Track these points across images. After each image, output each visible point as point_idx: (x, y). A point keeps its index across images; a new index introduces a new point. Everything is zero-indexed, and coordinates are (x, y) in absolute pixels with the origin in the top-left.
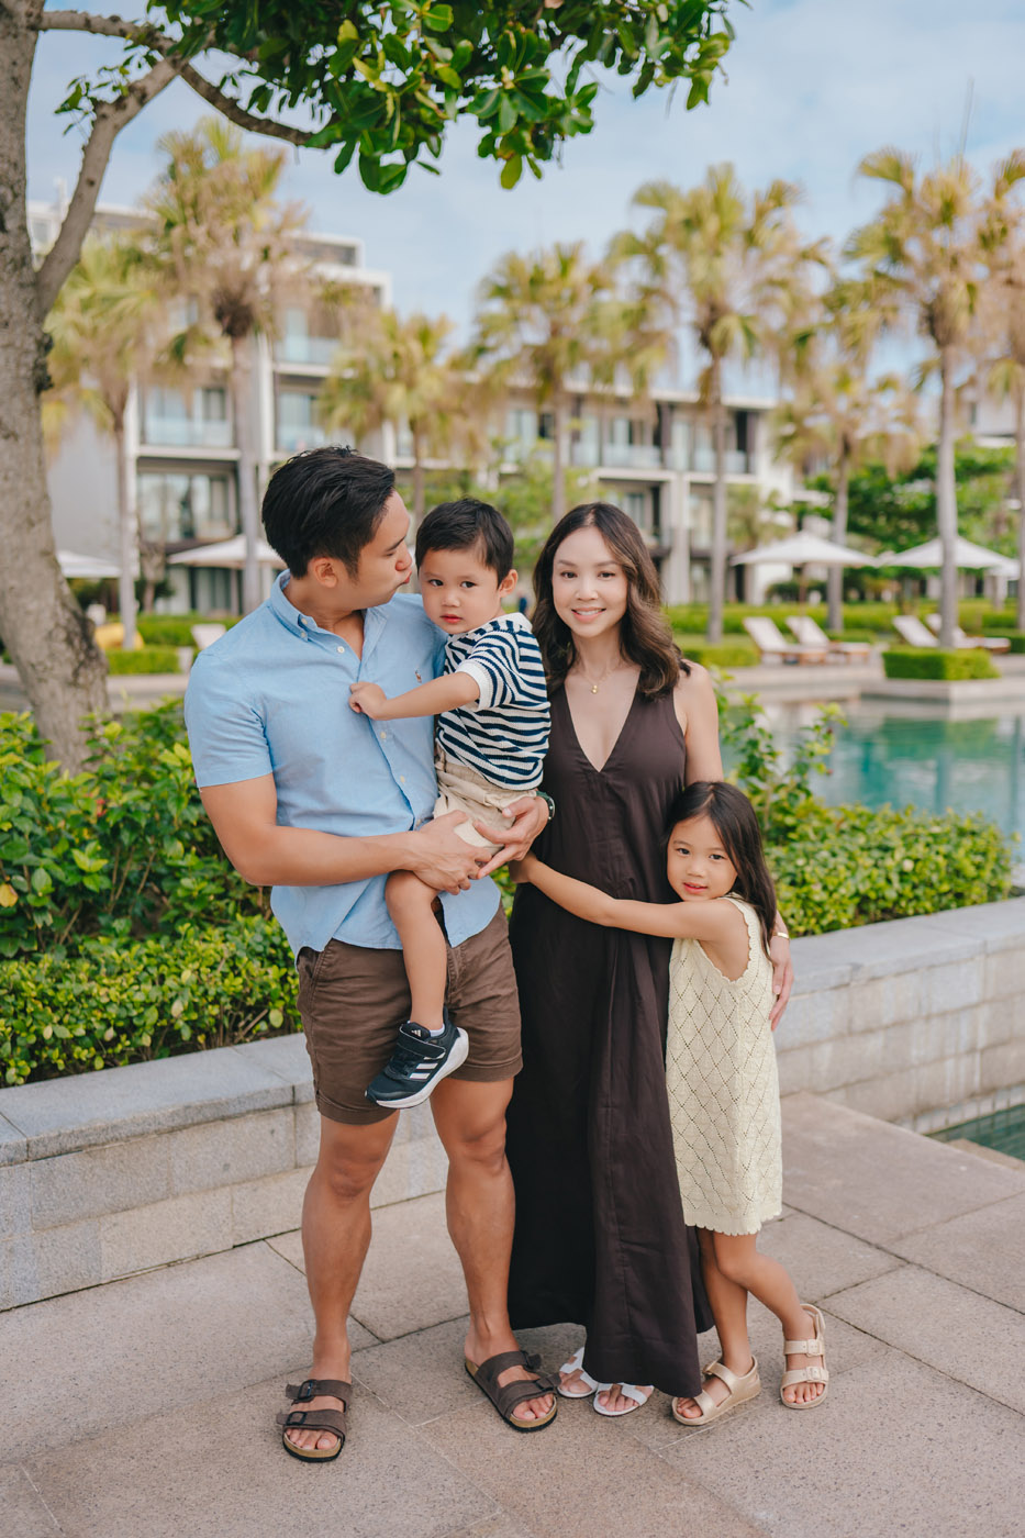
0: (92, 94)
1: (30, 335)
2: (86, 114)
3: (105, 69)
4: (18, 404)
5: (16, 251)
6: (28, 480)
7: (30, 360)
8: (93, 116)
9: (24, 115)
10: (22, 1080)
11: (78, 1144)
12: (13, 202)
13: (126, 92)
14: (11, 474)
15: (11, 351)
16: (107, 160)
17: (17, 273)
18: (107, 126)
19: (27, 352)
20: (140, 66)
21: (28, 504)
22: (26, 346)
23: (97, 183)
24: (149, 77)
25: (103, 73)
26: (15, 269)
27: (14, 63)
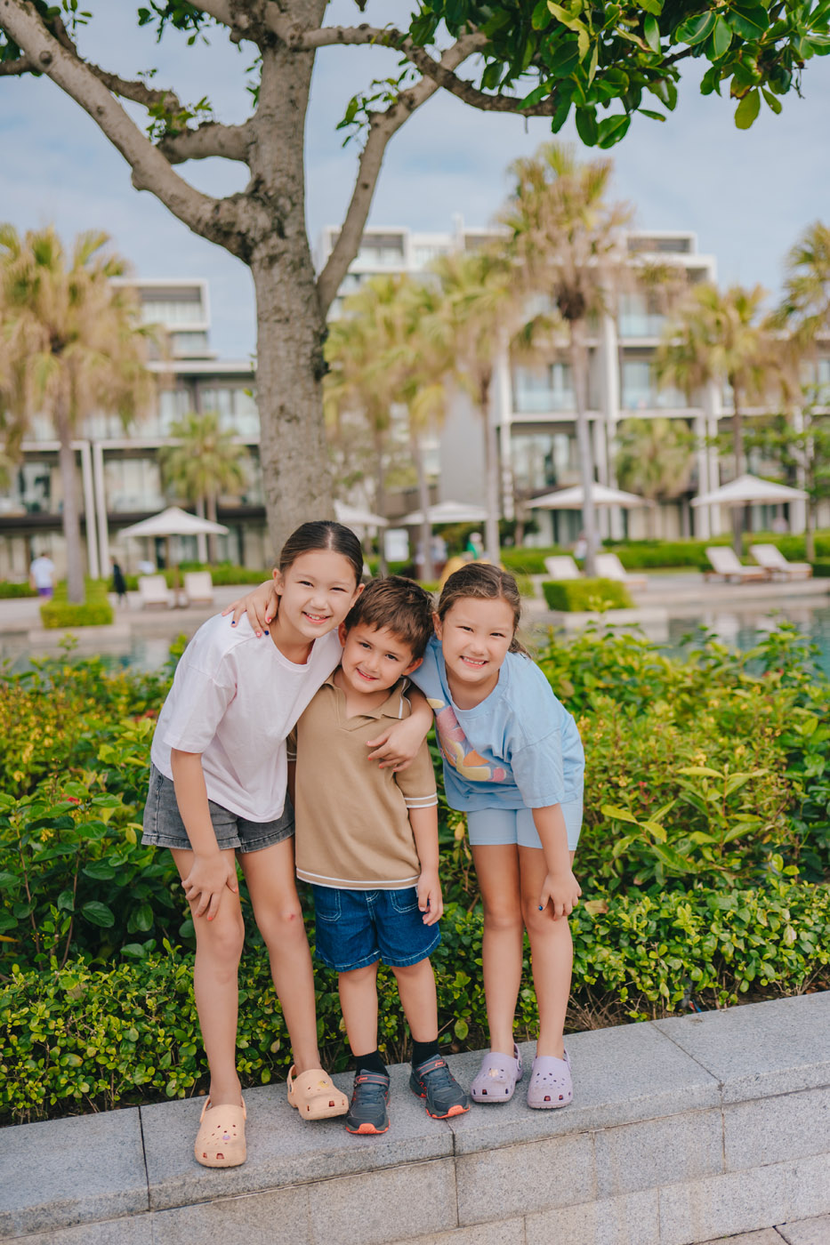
0: (369, 107)
1: (309, 327)
2: (361, 126)
3: (375, 82)
4: (298, 390)
5: (294, 254)
6: (310, 458)
7: (308, 350)
8: (368, 127)
9: (302, 133)
10: (183, 1093)
11: (205, 1194)
12: (292, 211)
13: (396, 101)
14: (294, 454)
15: (291, 343)
16: (380, 164)
17: (296, 274)
18: (380, 132)
19: (305, 343)
20: (413, 77)
21: (309, 480)
22: (304, 338)
23: (371, 185)
24: (419, 85)
25: (375, 86)
26: (294, 270)
27: (292, 88)
